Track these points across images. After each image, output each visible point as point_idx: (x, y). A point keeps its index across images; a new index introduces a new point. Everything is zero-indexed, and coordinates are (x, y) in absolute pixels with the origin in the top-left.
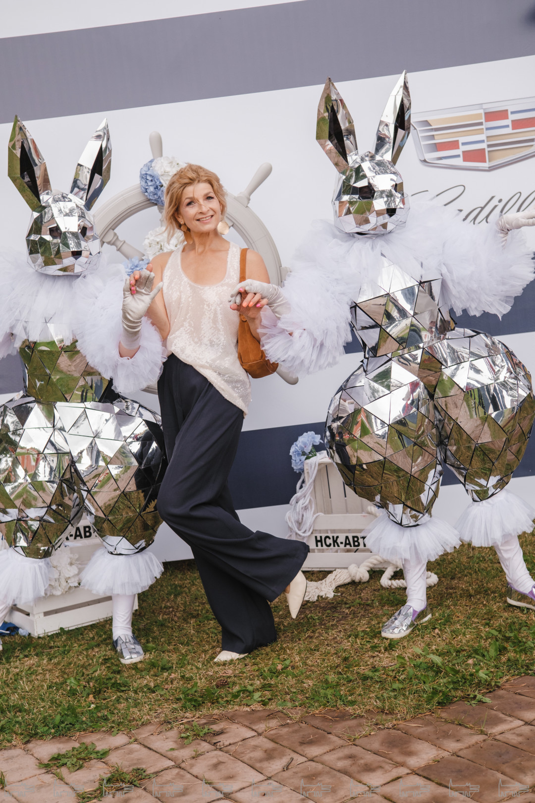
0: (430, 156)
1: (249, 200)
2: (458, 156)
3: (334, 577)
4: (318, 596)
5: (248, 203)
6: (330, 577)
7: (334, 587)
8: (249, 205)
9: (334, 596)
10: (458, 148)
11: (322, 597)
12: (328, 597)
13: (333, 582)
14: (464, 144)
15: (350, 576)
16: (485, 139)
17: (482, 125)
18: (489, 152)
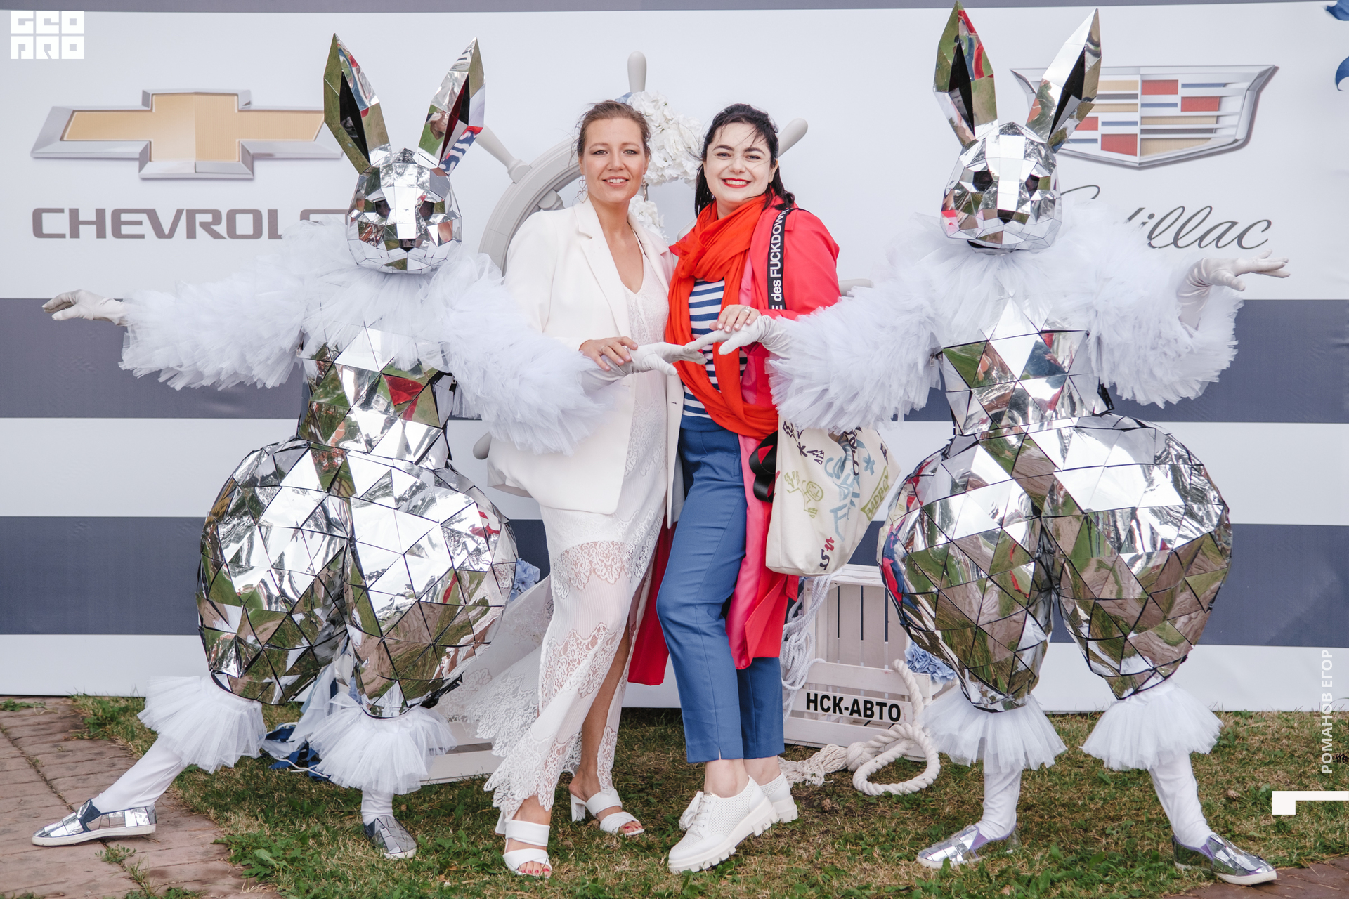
16: (1138, 119)
17: (1137, 98)
18: (1142, 139)
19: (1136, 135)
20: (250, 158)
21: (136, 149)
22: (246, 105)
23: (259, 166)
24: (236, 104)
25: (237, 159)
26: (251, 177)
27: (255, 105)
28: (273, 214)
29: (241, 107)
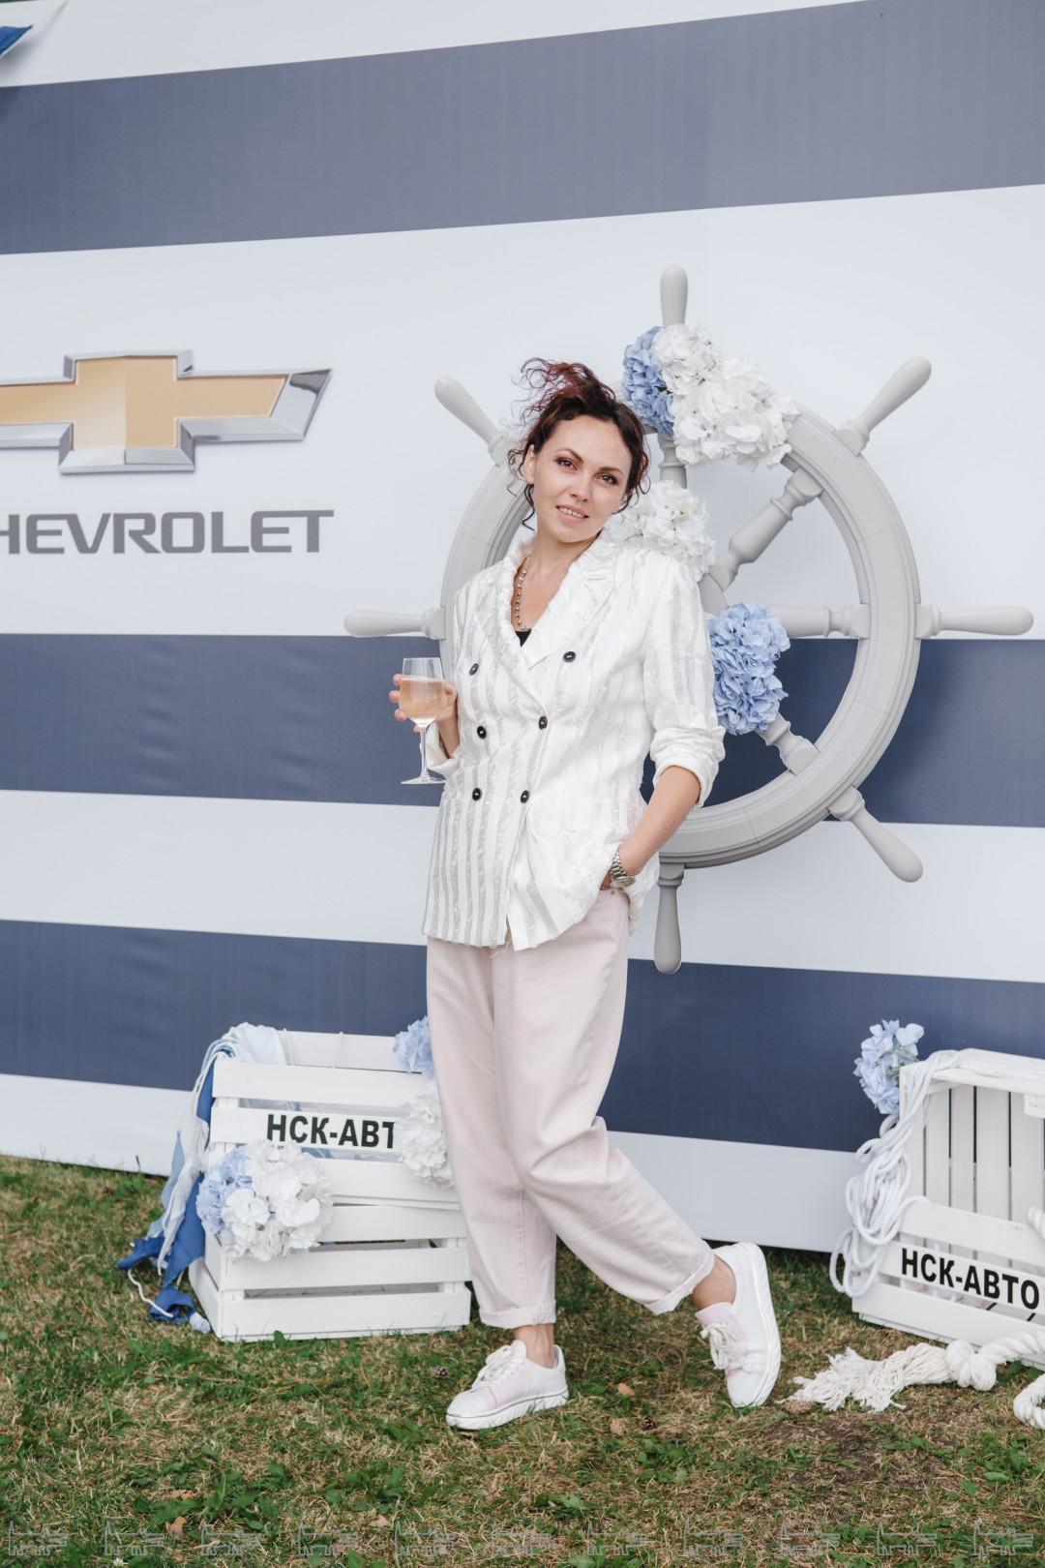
1: (866, 439)
3: (904, 1361)
4: (847, 1400)
5: (864, 446)
6: (899, 1357)
7: (899, 1386)
8: (862, 453)
9: (890, 1409)
11: (857, 1403)
12: (870, 1408)
13: (900, 1372)
15: (947, 1367)
20: (191, 442)
21: (56, 434)
22: (186, 370)
23: (202, 452)
24: (175, 369)
25: (175, 445)
26: (191, 468)
27: (197, 371)
28: (218, 518)
29: (181, 373)
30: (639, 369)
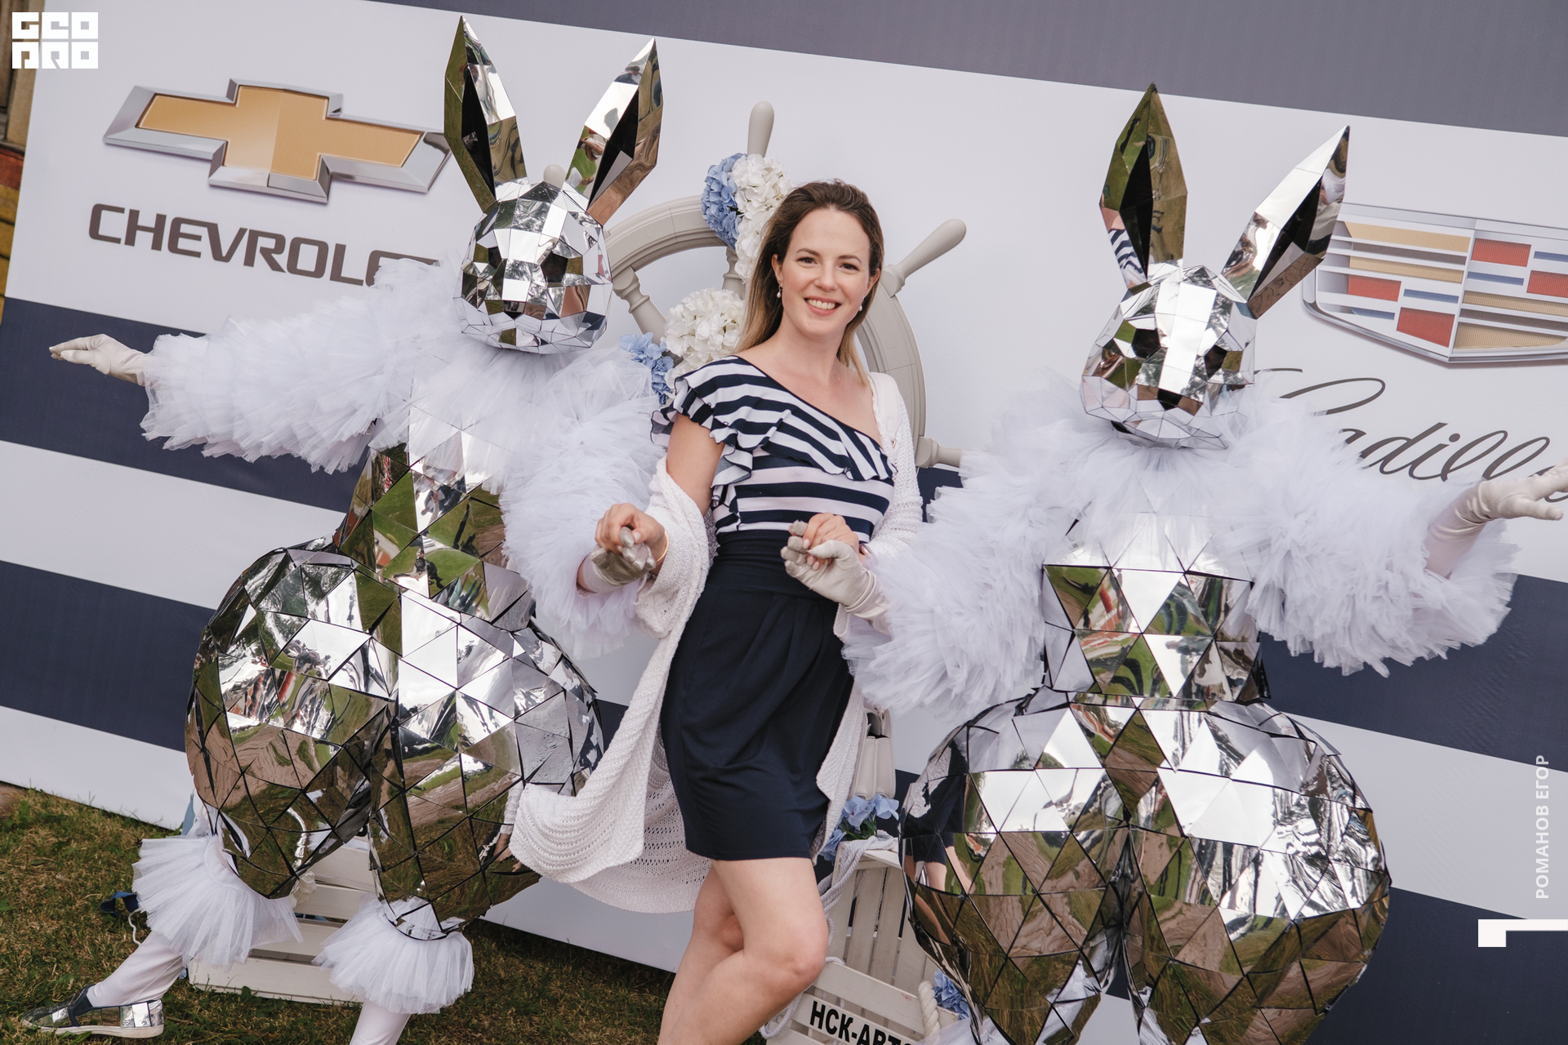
0: (1328, 300)
1: (902, 284)
2: (1390, 315)
5: (899, 290)
10: (1395, 299)
14: (1409, 293)
16: (1460, 295)
17: (1464, 263)
18: (1460, 324)
19: (1454, 316)
20: (328, 178)
21: (209, 148)
22: (335, 112)
23: (336, 187)
24: (326, 109)
25: (314, 177)
26: (325, 200)
28: (340, 250)
29: (330, 114)
30: (715, 188)
